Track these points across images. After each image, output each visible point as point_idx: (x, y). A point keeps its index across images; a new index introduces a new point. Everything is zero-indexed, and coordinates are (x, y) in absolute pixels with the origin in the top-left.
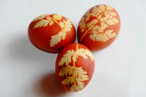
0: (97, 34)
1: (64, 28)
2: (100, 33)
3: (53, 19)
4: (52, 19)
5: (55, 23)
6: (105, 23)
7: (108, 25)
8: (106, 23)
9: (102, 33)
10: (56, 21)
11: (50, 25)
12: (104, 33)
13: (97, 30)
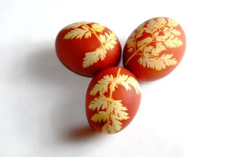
0: (149, 58)
1: (104, 44)
2: (153, 57)
3: (92, 30)
4: (89, 29)
5: (93, 35)
6: (162, 43)
7: (166, 46)
8: (164, 44)
9: (156, 57)
10: (95, 33)
11: (85, 37)
12: (159, 58)
13: (150, 53)
